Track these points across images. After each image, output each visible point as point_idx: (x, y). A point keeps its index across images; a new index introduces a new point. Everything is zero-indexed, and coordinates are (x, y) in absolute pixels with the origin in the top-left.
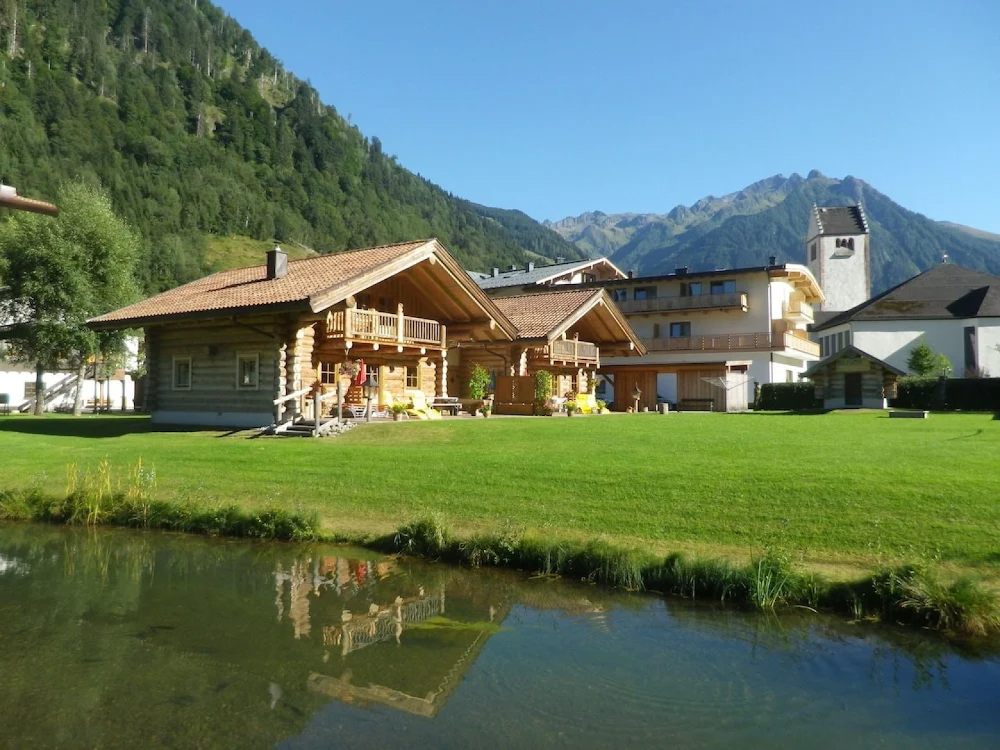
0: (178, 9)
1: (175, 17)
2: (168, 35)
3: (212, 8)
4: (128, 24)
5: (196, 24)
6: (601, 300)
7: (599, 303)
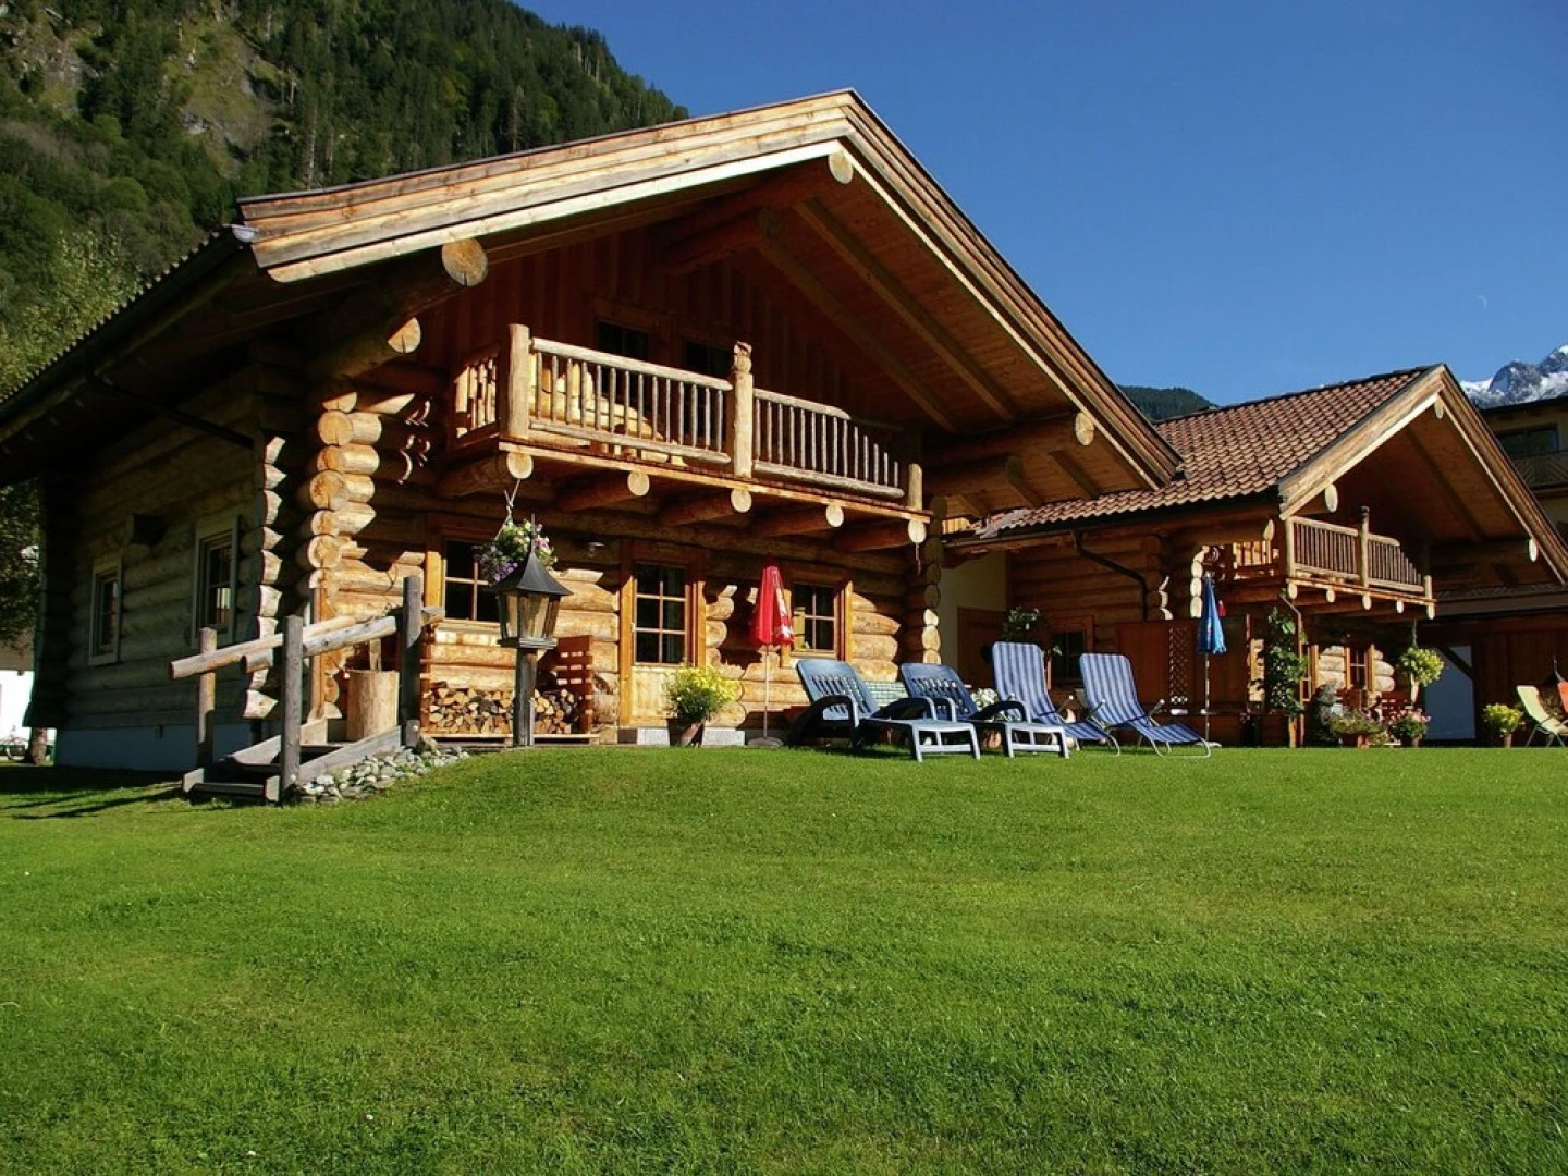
0: (568, 85)
1: (561, 98)
2: (550, 127)
3: (624, 77)
4: (489, 115)
5: (595, 104)
6: (1434, 399)
7: (1431, 409)
